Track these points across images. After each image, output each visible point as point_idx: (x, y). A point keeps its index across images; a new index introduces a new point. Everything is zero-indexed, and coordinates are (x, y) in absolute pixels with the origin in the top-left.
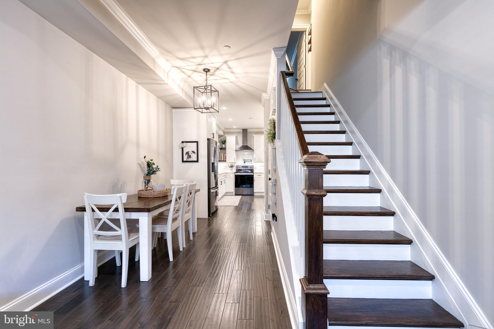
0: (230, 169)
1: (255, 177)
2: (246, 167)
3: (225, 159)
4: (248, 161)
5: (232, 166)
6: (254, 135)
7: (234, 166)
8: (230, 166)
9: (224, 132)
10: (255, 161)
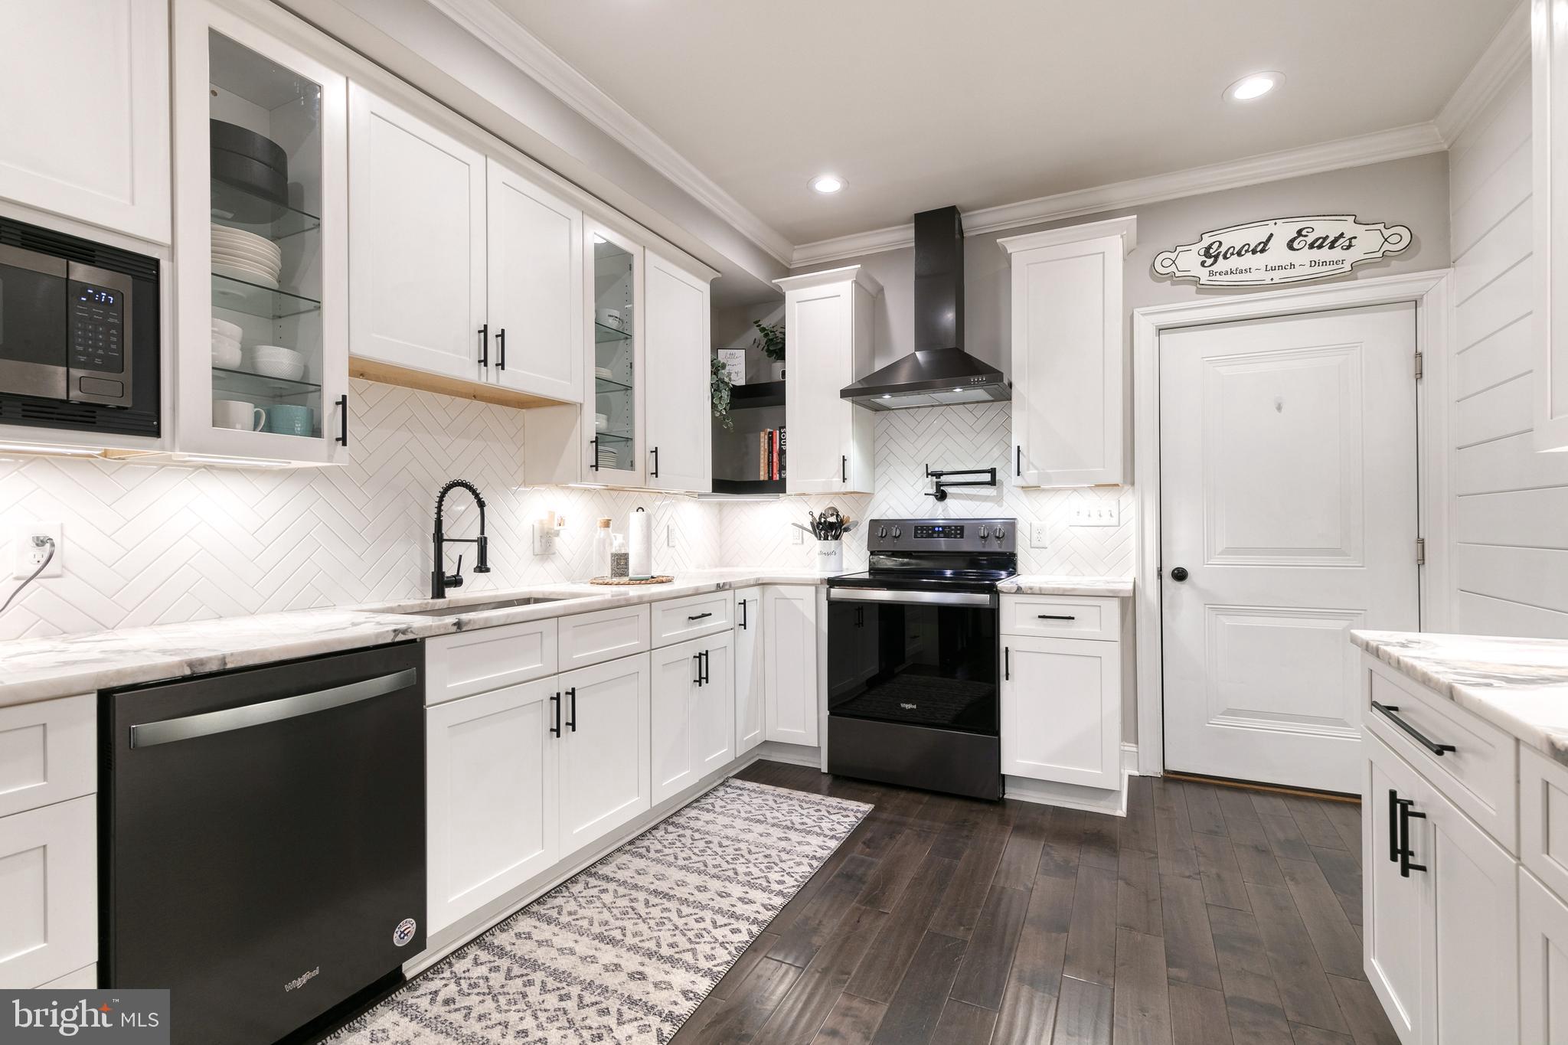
0: (819, 547)
1: (1015, 628)
3: (780, 469)
4: (968, 477)
5: (836, 528)
6: (1012, 245)
8: (818, 523)
9: (766, 261)
10: (1019, 482)
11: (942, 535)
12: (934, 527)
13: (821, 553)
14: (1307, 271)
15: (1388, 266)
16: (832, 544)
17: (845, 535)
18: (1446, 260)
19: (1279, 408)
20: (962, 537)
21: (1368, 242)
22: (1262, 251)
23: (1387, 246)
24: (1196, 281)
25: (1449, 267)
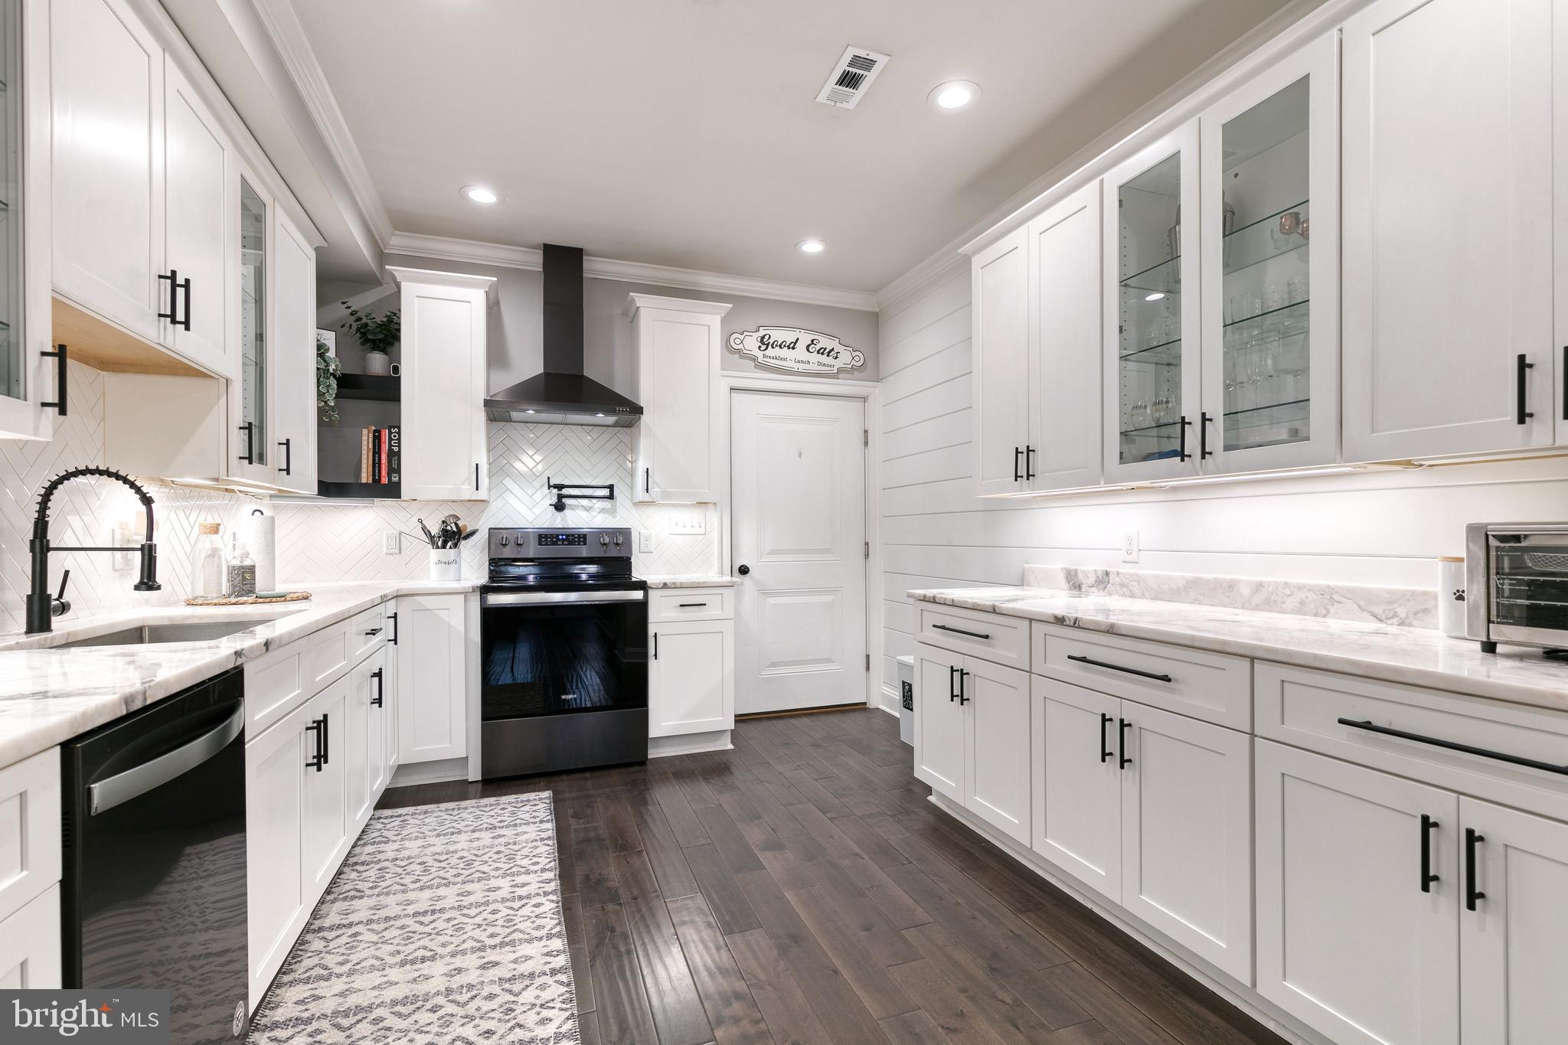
0: (435, 554)
1: (661, 616)
2: (571, 543)
3: (395, 469)
4: (586, 491)
5: (451, 536)
6: (641, 300)
7: (469, 529)
8: (435, 530)
9: (382, 257)
10: (646, 497)
11: (566, 543)
12: (558, 535)
13: (440, 562)
14: (814, 368)
15: (853, 374)
16: (449, 553)
17: (463, 543)
18: (878, 378)
19: (800, 456)
20: (585, 544)
21: (845, 358)
22: (793, 348)
23: (853, 363)
24: (754, 359)
25: (878, 382)
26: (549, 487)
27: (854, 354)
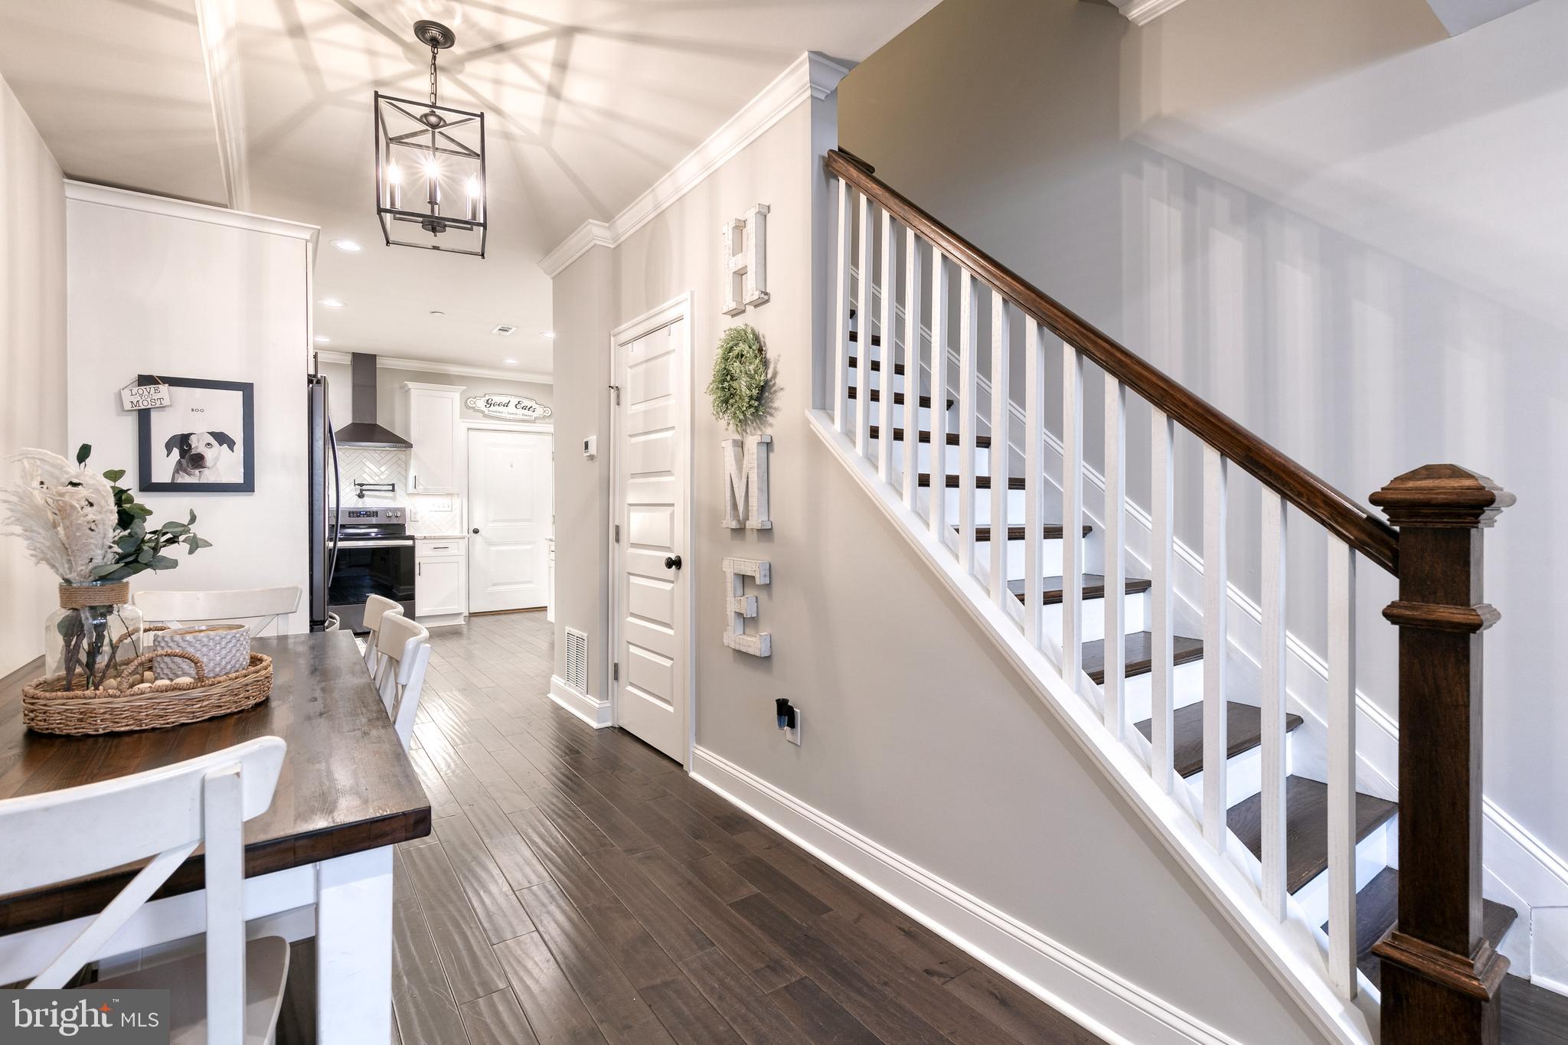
1: (422, 554)
2: (369, 516)
4: (375, 488)
6: (411, 385)
10: (415, 491)
11: (365, 516)
12: (360, 512)
14: (521, 416)
15: (544, 420)
19: (512, 466)
20: (377, 517)
21: (539, 411)
22: (507, 406)
23: (545, 414)
24: (483, 412)
26: (355, 485)
27: (545, 409)
